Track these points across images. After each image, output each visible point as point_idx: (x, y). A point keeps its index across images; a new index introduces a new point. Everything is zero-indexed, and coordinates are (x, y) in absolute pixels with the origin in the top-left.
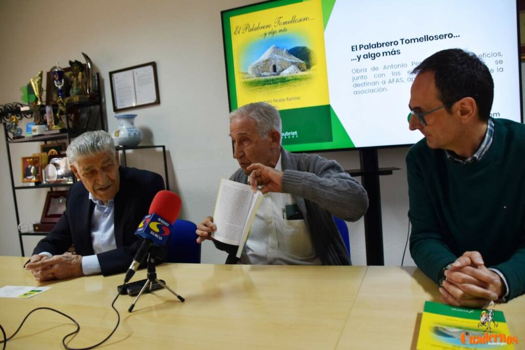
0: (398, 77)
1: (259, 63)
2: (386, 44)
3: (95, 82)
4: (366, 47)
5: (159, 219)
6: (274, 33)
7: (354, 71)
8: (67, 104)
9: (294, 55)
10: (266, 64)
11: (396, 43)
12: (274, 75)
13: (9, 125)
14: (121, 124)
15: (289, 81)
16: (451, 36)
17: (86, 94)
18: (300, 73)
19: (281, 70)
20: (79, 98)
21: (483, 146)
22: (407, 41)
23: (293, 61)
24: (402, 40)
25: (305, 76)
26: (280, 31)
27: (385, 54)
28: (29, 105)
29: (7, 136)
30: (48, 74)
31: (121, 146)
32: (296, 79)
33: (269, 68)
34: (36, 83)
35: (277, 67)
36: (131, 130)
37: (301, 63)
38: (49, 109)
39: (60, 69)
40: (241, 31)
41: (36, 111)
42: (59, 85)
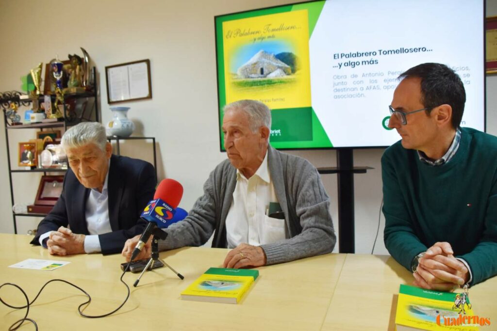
0: (375, 85)
1: (248, 65)
2: (365, 54)
3: (92, 76)
4: (347, 56)
5: (164, 204)
6: (263, 38)
7: (335, 77)
8: (65, 95)
9: (281, 60)
10: (254, 67)
11: (375, 54)
12: (261, 77)
13: (8, 112)
14: (115, 115)
15: (274, 83)
16: (424, 49)
17: (82, 86)
18: (286, 77)
19: (268, 72)
20: (77, 90)
21: (451, 150)
22: (385, 53)
23: (280, 65)
24: (380, 51)
25: (290, 79)
26: (269, 37)
27: (364, 63)
28: (28, 94)
29: (6, 122)
30: (48, 66)
31: (115, 136)
32: (281, 82)
33: (257, 71)
34: (36, 74)
35: (264, 70)
36: (125, 121)
37: (287, 68)
38: (47, 99)
39: (59, 62)
40: (233, 35)
41: (35, 100)
42: (58, 77)
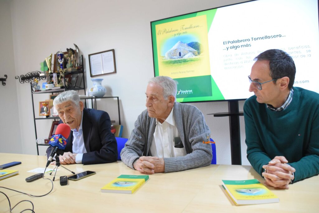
1: (171, 51)
2: (243, 41)
3: (81, 60)
4: (232, 42)
6: (180, 34)
7: (225, 56)
8: (65, 73)
9: (191, 47)
10: (175, 52)
11: (249, 40)
12: (180, 58)
13: (33, 84)
14: (94, 84)
15: (187, 61)
16: (280, 36)
17: (75, 67)
18: (194, 57)
19: (183, 55)
20: (72, 69)
21: (287, 102)
22: (255, 39)
23: (191, 50)
24: (252, 38)
25: (197, 58)
26: (184, 33)
27: (242, 46)
28: (44, 73)
29: (32, 90)
30: (55, 55)
31: (94, 97)
32: (192, 60)
33: (177, 54)
34: (48, 60)
35: (181, 53)
36: (100, 87)
37: (195, 51)
38: (55, 75)
39: (61, 53)
40: (162, 33)
41: (48, 76)
42: (61, 62)
